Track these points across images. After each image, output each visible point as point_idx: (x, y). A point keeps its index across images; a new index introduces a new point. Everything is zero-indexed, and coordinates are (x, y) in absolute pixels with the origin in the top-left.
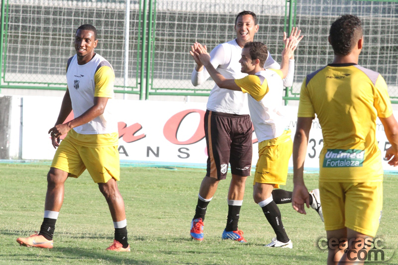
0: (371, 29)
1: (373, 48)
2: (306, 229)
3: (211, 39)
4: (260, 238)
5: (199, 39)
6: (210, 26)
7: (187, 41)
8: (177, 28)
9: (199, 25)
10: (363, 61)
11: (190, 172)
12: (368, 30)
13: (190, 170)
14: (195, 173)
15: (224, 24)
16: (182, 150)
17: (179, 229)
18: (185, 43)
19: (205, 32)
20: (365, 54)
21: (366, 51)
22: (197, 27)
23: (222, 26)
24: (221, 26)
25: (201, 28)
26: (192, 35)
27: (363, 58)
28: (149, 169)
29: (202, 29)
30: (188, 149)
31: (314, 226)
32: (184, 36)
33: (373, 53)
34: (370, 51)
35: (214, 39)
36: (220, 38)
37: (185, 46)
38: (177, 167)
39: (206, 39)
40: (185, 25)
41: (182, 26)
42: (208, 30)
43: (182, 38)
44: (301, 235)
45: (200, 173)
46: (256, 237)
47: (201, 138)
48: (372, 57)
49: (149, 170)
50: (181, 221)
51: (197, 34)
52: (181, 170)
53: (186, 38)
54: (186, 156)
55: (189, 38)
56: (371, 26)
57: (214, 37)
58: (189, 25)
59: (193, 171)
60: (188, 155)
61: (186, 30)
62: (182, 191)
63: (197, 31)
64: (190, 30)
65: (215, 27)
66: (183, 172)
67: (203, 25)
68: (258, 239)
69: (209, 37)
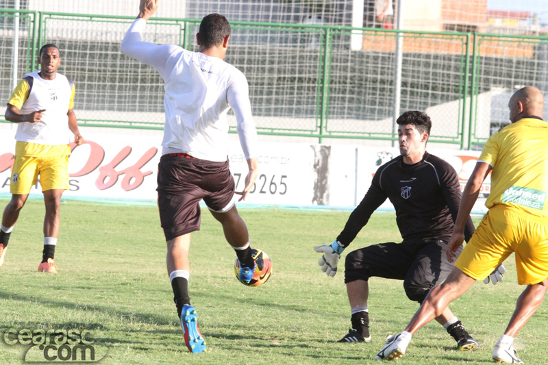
0: (268, 59)
1: (269, 78)
2: (200, 265)
3: (103, 68)
4: (153, 273)
5: (90, 68)
6: (101, 55)
7: (78, 69)
8: (68, 56)
9: (90, 54)
10: (258, 92)
11: (80, 205)
12: (265, 60)
13: (79, 203)
14: (85, 206)
15: (115, 53)
16: (71, 182)
17: (69, 264)
18: (76, 71)
19: (96, 61)
20: (261, 85)
21: (262, 81)
22: (88, 56)
23: (114, 54)
24: (112, 55)
25: (92, 56)
26: (82, 64)
27: (259, 89)
28: (38, 201)
29: (93, 58)
30: (77, 182)
31: (208, 262)
32: (74, 64)
33: (269, 84)
34: (266, 81)
35: (105, 68)
36: (112, 67)
37: (75, 75)
38: (67, 200)
39: (97, 68)
40: (75, 53)
41: (73, 54)
42: (99, 58)
43: (72, 66)
44: (195, 271)
45: (90, 206)
46: (148, 272)
47: (92, 169)
48: (268, 88)
49: (37, 203)
50: (71, 256)
51: (87, 62)
52: (70, 203)
53: (76, 67)
54: (76, 188)
55: (79, 67)
56: (267, 55)
57: (105, 65)
58: (79, 53)
59: (83, 204)
60: (78, 188)
61: (77, 59)
62: (71, 224)
63: (87, 59)
64: (80, 59)
65: (106, 55)
66: (73, 205)
67: (94, 54)
68: (150, 274)
69: (100, 65)
